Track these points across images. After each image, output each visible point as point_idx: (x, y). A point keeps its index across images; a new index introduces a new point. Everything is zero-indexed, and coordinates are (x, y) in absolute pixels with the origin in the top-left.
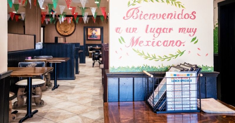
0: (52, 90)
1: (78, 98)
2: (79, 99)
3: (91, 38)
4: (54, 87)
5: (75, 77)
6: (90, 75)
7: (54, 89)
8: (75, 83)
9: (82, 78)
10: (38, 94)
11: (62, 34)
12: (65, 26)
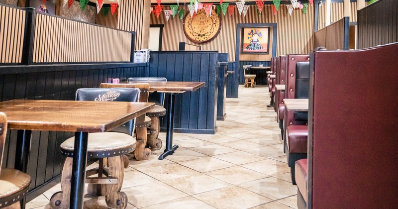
0: (160, 159)
1: (219, 190)
2: (224, 194)
3: (249, 50)
4: (165, 151)
5: (216, 127)
6: (249, 125)
7: (164, 157)
8: (213, 143)
9: (231, 130)
10: (113, 176)
11: (194, 39)
12: (200, 24)
